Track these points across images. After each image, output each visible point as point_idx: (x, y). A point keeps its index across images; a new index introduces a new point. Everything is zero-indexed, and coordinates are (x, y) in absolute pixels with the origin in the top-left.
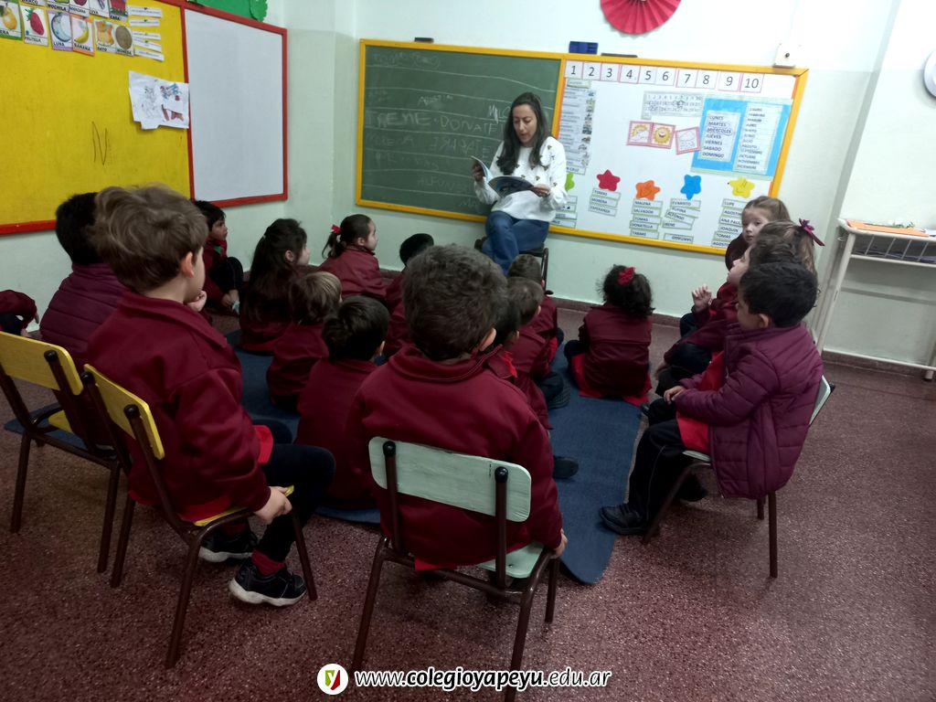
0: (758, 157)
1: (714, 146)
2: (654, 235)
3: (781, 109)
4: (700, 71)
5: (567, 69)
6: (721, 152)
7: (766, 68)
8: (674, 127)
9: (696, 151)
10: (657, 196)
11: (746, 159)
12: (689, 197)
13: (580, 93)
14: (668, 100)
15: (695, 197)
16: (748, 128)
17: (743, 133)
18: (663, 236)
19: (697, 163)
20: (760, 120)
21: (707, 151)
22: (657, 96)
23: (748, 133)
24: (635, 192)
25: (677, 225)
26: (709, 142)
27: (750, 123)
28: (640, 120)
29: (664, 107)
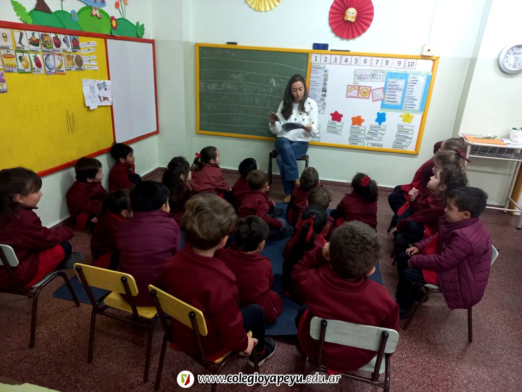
0: (415, 102)
1: (392, 97)
2: (362, 144)
3: (426, 76)
4: (384, 58)
5: (312, 58)
6: (396, 100)
7: (418, 56)
8: (371, 87)
9: (383, 100)
10: (363, 124)
11: (409, 103)
12: (380, 124)
13: (320, 71)
14: (367, 73)
15: (383, 123)
16: (409, 87)
17: (407, 90)
18: (367, 144)
19: (383, 106)
20: (415, 83)
21: (388, 100)
22: (361, 72)
23: (410, 90)
24: (351, 122)
25: (374, 138)
26: (389, 95)
27: (410, 84)
28: (352, 84)
29: (365, 77)
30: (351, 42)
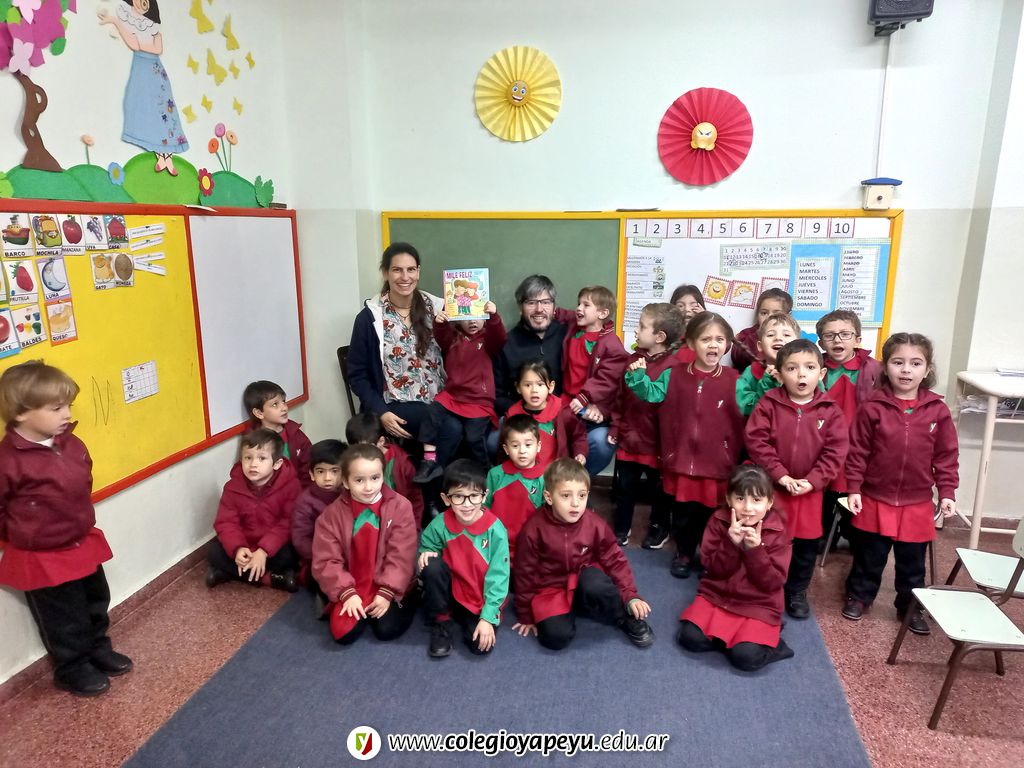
0: (862, 303)
1: (808, 296)
3: (879, 247)
4: (782, 220)
5: (630, 228)
7: (856, 211)
14: (749, 252)
16: (845, 272)
17: (840, 278)
20: (858, 263)
21: (800, 302)
22: (736, 250)
23: (846, 278)
26: (802, 292)
27: (846, 266)
28: (718, 275)
29: (745, 260)
30: (708, 190)
